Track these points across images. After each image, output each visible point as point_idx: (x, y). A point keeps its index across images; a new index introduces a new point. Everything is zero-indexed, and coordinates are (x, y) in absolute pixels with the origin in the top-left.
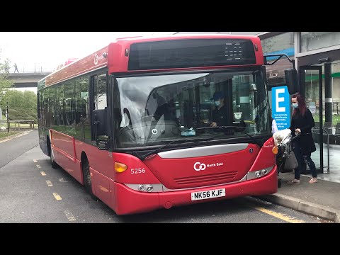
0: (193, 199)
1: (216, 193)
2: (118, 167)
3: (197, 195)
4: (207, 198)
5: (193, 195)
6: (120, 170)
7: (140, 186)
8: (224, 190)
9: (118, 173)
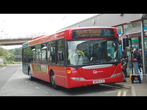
0: (94, 83)
1: (101, 81)
2: (69, 72)
3: (95, 82)
4: (98, 83)
5: (94, 81)
6: (69, 73)
7: (76, 78)
8: (104, 80)
9: (68, 74)
